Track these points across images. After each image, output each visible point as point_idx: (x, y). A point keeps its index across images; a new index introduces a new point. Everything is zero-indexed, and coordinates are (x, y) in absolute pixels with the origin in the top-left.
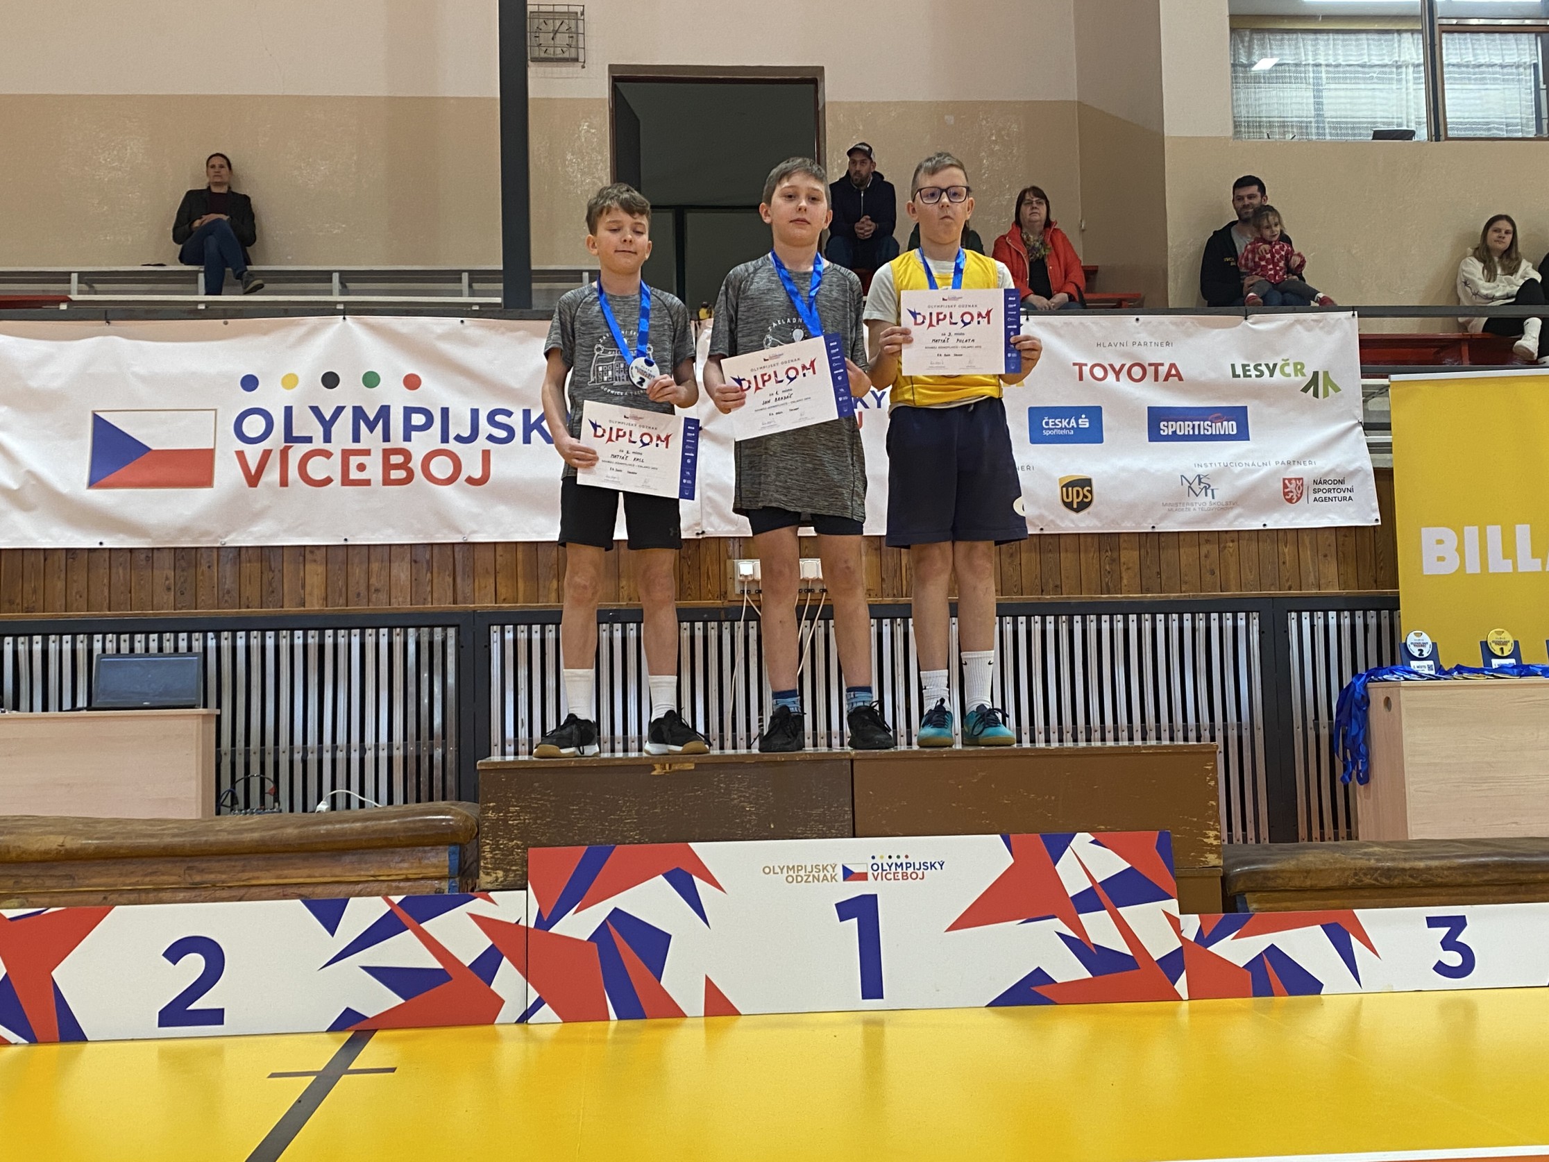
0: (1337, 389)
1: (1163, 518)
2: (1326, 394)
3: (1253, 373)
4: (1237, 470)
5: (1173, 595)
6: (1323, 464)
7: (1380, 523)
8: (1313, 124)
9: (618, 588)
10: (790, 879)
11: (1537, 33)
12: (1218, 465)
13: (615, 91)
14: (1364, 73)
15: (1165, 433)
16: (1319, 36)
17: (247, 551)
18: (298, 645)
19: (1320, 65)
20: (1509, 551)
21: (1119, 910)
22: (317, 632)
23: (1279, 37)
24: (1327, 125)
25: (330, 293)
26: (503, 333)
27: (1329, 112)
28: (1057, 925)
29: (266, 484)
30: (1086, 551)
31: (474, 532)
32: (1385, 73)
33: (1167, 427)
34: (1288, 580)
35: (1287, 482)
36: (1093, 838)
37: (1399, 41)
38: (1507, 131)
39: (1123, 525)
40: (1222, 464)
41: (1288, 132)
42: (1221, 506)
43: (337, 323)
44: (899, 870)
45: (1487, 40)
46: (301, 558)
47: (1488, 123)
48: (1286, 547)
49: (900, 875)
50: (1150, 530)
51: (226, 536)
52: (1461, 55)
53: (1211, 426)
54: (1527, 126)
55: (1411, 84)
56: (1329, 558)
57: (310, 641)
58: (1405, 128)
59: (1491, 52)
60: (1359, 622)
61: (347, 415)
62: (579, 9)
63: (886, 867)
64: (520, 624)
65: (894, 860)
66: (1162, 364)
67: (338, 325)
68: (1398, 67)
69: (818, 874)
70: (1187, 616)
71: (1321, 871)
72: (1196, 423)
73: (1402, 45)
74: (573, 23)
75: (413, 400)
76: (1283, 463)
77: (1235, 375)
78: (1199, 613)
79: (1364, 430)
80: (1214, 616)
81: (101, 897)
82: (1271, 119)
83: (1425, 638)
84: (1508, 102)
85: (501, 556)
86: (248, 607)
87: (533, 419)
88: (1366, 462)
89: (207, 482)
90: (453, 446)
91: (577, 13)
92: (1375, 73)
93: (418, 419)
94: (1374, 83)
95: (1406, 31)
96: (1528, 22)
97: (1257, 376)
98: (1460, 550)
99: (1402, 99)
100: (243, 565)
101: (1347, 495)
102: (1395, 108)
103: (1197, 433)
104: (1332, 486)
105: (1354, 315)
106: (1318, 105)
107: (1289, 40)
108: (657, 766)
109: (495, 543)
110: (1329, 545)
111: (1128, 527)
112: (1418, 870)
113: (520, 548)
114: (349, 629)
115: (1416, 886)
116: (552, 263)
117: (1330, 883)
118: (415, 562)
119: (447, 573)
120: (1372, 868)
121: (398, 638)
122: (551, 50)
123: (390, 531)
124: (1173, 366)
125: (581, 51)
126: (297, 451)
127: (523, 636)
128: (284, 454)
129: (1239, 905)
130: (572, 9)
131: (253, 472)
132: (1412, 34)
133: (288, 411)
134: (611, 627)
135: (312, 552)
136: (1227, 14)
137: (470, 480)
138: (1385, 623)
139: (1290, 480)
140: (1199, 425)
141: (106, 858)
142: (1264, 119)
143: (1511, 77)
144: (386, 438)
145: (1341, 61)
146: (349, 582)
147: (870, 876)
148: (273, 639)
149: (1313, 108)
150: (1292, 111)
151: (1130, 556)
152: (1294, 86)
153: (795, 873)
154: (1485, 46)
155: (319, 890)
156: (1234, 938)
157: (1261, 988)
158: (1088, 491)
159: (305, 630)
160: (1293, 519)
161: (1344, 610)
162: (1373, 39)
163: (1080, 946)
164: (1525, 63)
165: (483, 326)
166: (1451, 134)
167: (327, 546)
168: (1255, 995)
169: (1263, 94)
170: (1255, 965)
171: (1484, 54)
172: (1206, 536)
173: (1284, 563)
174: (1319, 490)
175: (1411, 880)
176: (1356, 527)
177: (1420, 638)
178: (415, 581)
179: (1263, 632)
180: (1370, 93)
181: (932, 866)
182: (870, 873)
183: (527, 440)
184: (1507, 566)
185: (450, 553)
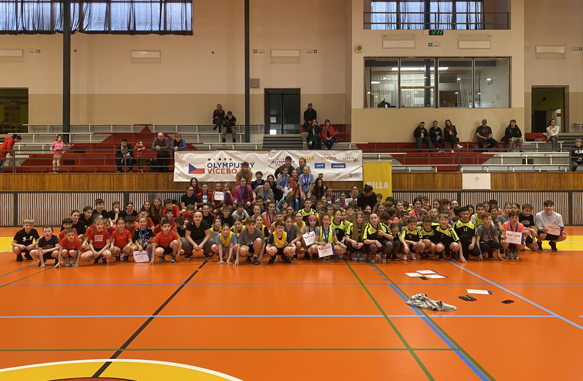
0: (359, 161)
1: (332, 179)
2: (357, 162)
4: (343, 172)
6: (356, 172)
7: (362, 180)
15: (334, 167)
20: (379, 186)
26: (243, 153)
29: (212, 173)
39: (327, 180)
42: (341, 178)
48: (350, 183)
61: (222, 164)
66: (334, 157)
67: (221, 152)
75: (230, 162)
76: (350, 171)
77: (344, 159)
79: (362, 167)
88: (362, 172)
89: (204, 173)
90: (236, 168)
91: (258, 79)
93: (231, 165)
97: (347, 159)
101: (359, 176)
104: (357, 175)
105: (361, 151)
122: (254, 86)
125: (259, 86)
126: (216, 169)
131: (210, 172)
133: (214, 163)
139: (351, 174)
140: (339, 166)
151: (328, 184)
158: (322, 175)
160: (351, 179)
165: (240, 152)
174: (355, 175)
176: (359, 181)
184: (378, 188)
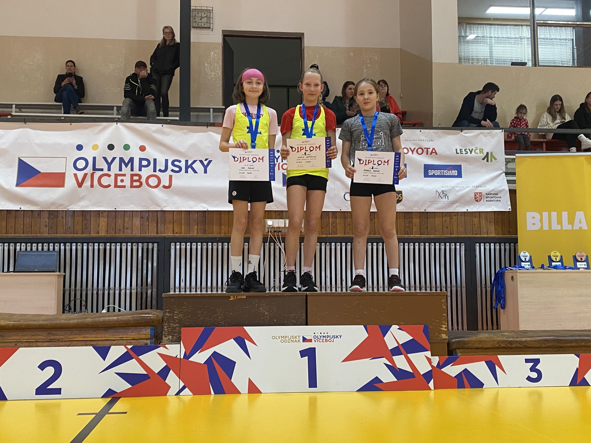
0: (495, 159)
1: (429, 206)
2: (491, 161)
3: (464, 152)
4: (457, 189)
5: (432, 236)
6: (490, 187)
7: (511, 210)
8: (489, 60)
9: (221, 229)
10: (282, 341)
11: (574, 27)
12: (450, 187)
13: (224, 40)
14: (509, 41)
15: (430, 174)
16: (492, 26)
17: (77, 212)
18: (96, 249)
19: (492, 37)
20: (560, 222)
21: (408, 355)
22: (103, 244)
23: (477, 26)
24: (494, 60)
25: (113, 114)
26: (178, 131)
27: (495, 55)
28: (384, 360)
29: (85, 187)
30: (400, 218)
31: (166, 207)
32: (516, 41)
33: (431, 172)
34: (476, 231)
35: (476, 194)
36: (399, 327)
37: (522, 29)
38: (562, 64)
39: (414, 209)
40: (451, 187)
41: (480, 62)
42: (451, 203)
43: (114, 125)
44: (324, 338)
45: (554, 29)
46: (98, 215)
47: (554, 61)
48: (475, 218)
49: (325, 340)
50: (424, 211)
51: (69, 206)
52: (545, 35)
53: (448, 172)
54: (569, 62)
55: (526, 45)
56: (492, 223)
57: (101, 247)
58: (523, 61)
59: (556, 34)
60: (503, 248)
62: (211, 9)
63: (319, 337)
64: (182, 242)
65: (323, 334)
66: (430, 148)
67: (114, 126)
68: (521, 39)
69: (293, 339)
70: (437, 244)
71: (485, 341)
72: (442, 171)
73: (523, 31)
74: (208, 14)
76: (475, 187)
77: (457, 153)
78: (442, 243)
79: (505, 174)
80: (448, 244)
81: (14, 344)
82: (473, 57)
83: (527, 254)
84: (562, 53)
85: (176, 216)
86: (77, 234)
87: (189, 164)
88: (506, 187)
89: (63, 186)
91: (210, 10)
92: (512, 41)
93: (145, 163)
94: (512, 45)
95: (525, 25)
96: (570, 23)
97: (465, 153)
98: (541, 221)
99: (522, 51)
100: (76, 218)
101: (499, 199)
102: (520, 54)
103: (442, 174)
104: (493, 196)
105: (502, 131)
106: (491, 52)
107: (480, 27)
108: (231, 297)
109: (173, 211)
110: (492, 218)
111: (415, 210)
112: (522, 341)
113: (183, 213)
114: (116, 243)
115: (521, 348)
116: (199, 105)
117: (488, 346)
118: (142, 218)
119: (155, 222)
120: (505, 341)
121: (135, 247)
122: (200, 24)
123: (133, 206)
124: (433, 149)
125: (211, 25)
127: (183, 247)
128: (92, 175)
129: (454, 354)
130: (208, 8)
131: (80, 182)
132: (527, 26)
134: (218, 244)
135: (102, 213)
136: (457, 17)
137: (164, 187)
138: (512, 248)
139: (477, 193)
140: (443, 172)
141: (16, 329)
142: (471, 57)
143: (563, 44)
144: (132, 170)
145: (500, 36)
146: (117, 224)
147: (313, 341)
148: (86, 246)
149: (489, 53)
150: (481, 54)
151: (416, 221)
152: (482, 45)
153: (284, 339)
154: (554, 32)
155: (100, 343)
156: (451, 366)
157: (461, 385)
158: (401, 196)
159: (99, 243)
160: (478, 208)
161: (497, 243)
162: (512, 28)
163: (393, 369)
164: (569, 38)
165: (171, 128)
166: (540, 64)
167: (108, 211)
168: (458, 388)
169: (470, 48)
170: (459, 376)
171: (553, 35)
172: (445, 213)
173: (474, 225)
174: (488, 197)
175: (519, 345)
176: (502, 211)
177: (525, 254)
178: (142, 225)
179: (466, 251)
180: (511, 48)
181: (337, 337)
182: (313, 339)
183: (186, 172)
184: (559, 227)
185: (156, 214)
